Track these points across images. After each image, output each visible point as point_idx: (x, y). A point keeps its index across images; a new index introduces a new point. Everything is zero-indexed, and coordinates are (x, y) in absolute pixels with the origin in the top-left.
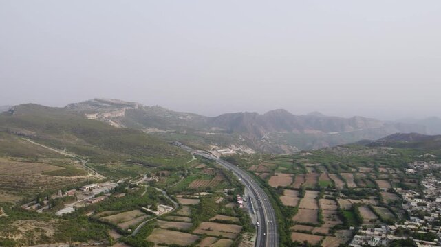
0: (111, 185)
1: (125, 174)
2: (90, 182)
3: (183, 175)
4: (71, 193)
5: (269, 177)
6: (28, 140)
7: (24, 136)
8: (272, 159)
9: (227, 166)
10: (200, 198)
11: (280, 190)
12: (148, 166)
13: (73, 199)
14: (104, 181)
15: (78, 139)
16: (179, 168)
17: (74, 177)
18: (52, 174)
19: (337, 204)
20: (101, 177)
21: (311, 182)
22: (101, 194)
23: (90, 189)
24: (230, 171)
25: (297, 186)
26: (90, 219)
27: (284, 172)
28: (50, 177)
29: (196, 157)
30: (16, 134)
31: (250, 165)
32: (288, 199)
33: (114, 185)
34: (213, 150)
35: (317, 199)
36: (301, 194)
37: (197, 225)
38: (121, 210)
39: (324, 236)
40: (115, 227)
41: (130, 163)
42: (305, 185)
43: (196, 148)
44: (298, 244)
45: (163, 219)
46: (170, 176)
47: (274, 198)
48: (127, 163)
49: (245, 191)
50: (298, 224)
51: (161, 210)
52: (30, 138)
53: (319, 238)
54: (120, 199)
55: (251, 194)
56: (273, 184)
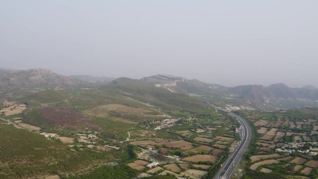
0: (174, 120)
1: (181, 116)
2: (165, 118)
3: (210, 118)
4: (158, 122)
5: (255, 121)
6: (129, 98)
7: (126, 95)
8: (260, 113)
9: (233, 115)
10: (218, 128)
11: (259, 127)
12: (192, 113)
13: (159, 125)
14: (172, 118)
15: (154, 98)
16: (208, 115)
17: (158, 116)
18: (148, 113)
19: (286, 134)
20: (170, 117)
21: (277, 125)
22: (171, 123)
23: (166, 121)
24: (235, 118)
25: (268, 126)
26: (169, 132)
27: (264, 120)
28: (147, 115)
29: (218, 110)
30: (122, 94)
31: (247, 116)
32: (262, 131)
33: (176, 120)
34: (228, 107)
35: (276, 132)
36: (269, 129)
37: (215, 137)
38: (181, 130)
39: (271, 144)
40: (180, 135)
41: (183, 111)
42: (273, 126)
43: (218, 106)
44: (258, 146)
45: (200, 134)
46: (203, 118)
47: (255, 129)
48: (181, 111)
49: (241, 126)
50: (261, 139)
51: (199, 131)
52: (130, 96)
53: (268, 145)
54: (180, 126)
55: (243, 128)
56: (256, 124)
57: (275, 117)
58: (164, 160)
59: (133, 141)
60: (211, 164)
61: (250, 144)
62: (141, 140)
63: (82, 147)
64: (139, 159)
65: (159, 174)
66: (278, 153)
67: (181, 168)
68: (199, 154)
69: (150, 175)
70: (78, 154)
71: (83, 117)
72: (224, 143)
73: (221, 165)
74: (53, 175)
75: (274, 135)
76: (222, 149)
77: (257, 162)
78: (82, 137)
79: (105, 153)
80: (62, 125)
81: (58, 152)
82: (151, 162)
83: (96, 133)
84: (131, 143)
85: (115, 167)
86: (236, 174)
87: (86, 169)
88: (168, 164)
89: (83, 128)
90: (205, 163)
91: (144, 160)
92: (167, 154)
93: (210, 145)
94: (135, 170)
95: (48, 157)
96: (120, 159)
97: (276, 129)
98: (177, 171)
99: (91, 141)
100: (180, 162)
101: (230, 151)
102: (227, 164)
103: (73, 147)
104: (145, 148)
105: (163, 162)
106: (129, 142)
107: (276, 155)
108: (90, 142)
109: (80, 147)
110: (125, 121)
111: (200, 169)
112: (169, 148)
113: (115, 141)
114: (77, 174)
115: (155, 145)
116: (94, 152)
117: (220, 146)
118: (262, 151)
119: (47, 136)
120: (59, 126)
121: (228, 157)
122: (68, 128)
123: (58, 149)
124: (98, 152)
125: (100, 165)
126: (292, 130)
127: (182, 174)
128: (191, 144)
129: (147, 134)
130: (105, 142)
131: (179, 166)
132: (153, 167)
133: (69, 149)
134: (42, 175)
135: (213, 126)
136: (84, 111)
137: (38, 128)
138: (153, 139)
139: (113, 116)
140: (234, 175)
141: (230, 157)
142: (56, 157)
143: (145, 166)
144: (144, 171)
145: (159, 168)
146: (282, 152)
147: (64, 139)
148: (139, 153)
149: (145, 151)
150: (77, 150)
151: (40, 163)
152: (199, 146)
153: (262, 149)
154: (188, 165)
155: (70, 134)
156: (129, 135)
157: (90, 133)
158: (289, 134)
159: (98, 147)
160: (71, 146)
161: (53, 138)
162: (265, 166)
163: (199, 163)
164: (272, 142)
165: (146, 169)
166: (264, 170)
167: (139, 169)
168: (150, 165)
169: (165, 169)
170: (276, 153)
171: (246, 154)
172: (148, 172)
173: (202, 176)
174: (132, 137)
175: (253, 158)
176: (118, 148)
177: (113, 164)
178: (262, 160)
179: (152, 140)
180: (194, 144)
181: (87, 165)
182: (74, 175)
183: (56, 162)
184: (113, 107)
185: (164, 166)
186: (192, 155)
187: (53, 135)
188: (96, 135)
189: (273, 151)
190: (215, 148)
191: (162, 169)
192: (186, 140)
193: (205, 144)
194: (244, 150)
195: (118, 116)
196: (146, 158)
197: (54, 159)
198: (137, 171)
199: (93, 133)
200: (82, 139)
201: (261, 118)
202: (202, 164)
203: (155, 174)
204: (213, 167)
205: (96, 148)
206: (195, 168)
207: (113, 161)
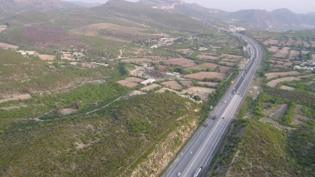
0: (172, 39)
1: (180, 35)
2: (163, 37)
3: (213, 38)
4: (155, 40)
5: (264, 41)
6: (123, 19)
7: (119, 16)
8: (268, 33)
9: (239, 35)
10: (222, 46)
11: (269, 46)
12: (192, 33)
13: (156, 43)
14: (170, 38)
15: (150, 19)
16: (211, 35)
17: (154, 34)
18: (143, 32)
19: (301, 53)
20: (168, 36)
21: (289, 44)
22: (170, 42)
23: (164, 40)
24: (241, 37)
25: (280, 45)
26: (167, 51)
27: (273, 39)
28: (142, 33)
29: (221, 31)
30: (115, 15)
31: (254, 36)
32: (273, 49)
33: (175, 39)
34: (232, 27)
35: (290, 50)
36: (280, 48)
37: (220, 55)
38: (181, 48)
39: (287, 62)
40: (179, 53)
41: (182, 31)
42: (285, 44)
43: (221, 27)
44: (271, 63)
45: (203, 51)
46: (205, 38)
47: (265, 48)
48: (181, 31)
49: (248, 45)
50: (274, 57)
51: (201, 49)
52: (123, 17)
53: (283, 62)
54: (180, 45)
55: (251, 46)
56: (266, 43)
57: (286, 37)
58: (162, 77)
59: (125, 59)
60: (219, 81)
61: (262, 61)
62: (135, 58)
63: (64, 64)
64: (131, 76)
65: (156, 92)
66: (297, 70)
67: (183, 86)
68: (203, 71)
69: (145, 93)
70: (57, 71)
71: (70, 36)
72: (232, 60)
73: (232, 82)
74: (24, 94)
75: (287, 53)
76: (230, 66)
77: (274, 79)
78: (65, 54)
79: (91, 70)
80: (44, 43)
81: (32, 69)
82: (146, 79)
83: (82, 50)
84: (123, 61)
85: (101, 85)
86: (251, 92)
87: (66, 87)
88: (166, 81)
89: (68, 46)
90: (212, 81)
91: (137, 77)
92: (165, 71)
93: (215, 62)
94: (126, 87)
95: (19, 74)
96: (108, 77)
97: (289, 48)
98: (178, 89)
99: (76, 59)
100: (181, 79)
101: (240, 68)
102: (238, 81)
103: (53, 64)
104: (139, 65)
105: (160, 79)
106: (121, 59)
107: (295, 73)
108: (74, 60)
109: (61, 64)
110: (117, 40)
111: (206, 86)
112: (167, 65)
113: (104, 58)
114: (53, 92)
115: (151, 63)
116: (77, 69)
117: (228, 64)
118: (277, 68)
119: (23, 53)
120: (41, 43)
121: (238, 74)
122: (50, 46)
123: (32, 65)
124: (82, 68)
125: (83, 83)
126: (306, 48)
127: (184, 91)
128: (194, 61)
129: (141, 52)
130: (93, 59)
131: (180, 83)
132: (149, 84)
133: (47, 66)
134: (9, 93)
135: (217, 44)
136: (71, 30)
137: (16, 47)
138: (149, 57)
139: (103, 34)
140: (249, 93)
141: (241, 74)
142: (29, 74)
143: (139, 83)
144: (137, 89)
145: (156, 85)
146: (301, 69)
147: (43, 57)
148: (132, 70)
149: (138, 68)
150: (56, 67)
151: (7, 80)
152: (203, 63)
153: (277, 66)
154: (191, 82)
155: (52, 52)
156: (121, 52)
157: (76, 51)
158: (304, 52)
159: (84, 64)
160: (50, 63)
161: (31, 56)
162: (285, 84)
163: (205, 80)
164: (288, 60)
165: (139, 86)
166: (284, 87)
167: (131, 87)
168: (145, 82)
169: (163, 86)
170: (294, 70)
171: (259, 71)
172: (142, 89)
173: (209, 94)
174: (124, 55)
175: (269, 75)
176: (106, 65)
177: (99, 81)
178: (280, 77)
179: (147, 58)
180: (197, 61)
181: (67, 83)
182: (49, 93)
183: (29, 80)
184: (104, 26)
185: (162, 83)
186: (195, 72)
187: (31, 53)
188: (83, 53)
189: (291, 68)
190: (221, 65)
191: (160, 86)
192: (187, 58)
193: (209, 61)
194: (256, 67)
195: (109, 34)
196: (140, 75)
197: (26, 76)
198: (128, 88)
199: (79, 51)
200: (66, 56)
201: (270, 37)
202: (208, 81)
203: (150, 91)
204: (222, 84)
205: (81, 65)
206: (200, 86)
207: (100, 78)
